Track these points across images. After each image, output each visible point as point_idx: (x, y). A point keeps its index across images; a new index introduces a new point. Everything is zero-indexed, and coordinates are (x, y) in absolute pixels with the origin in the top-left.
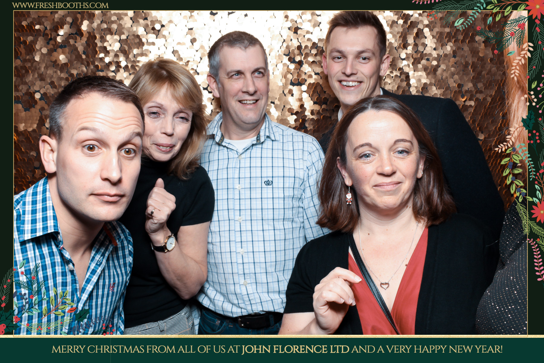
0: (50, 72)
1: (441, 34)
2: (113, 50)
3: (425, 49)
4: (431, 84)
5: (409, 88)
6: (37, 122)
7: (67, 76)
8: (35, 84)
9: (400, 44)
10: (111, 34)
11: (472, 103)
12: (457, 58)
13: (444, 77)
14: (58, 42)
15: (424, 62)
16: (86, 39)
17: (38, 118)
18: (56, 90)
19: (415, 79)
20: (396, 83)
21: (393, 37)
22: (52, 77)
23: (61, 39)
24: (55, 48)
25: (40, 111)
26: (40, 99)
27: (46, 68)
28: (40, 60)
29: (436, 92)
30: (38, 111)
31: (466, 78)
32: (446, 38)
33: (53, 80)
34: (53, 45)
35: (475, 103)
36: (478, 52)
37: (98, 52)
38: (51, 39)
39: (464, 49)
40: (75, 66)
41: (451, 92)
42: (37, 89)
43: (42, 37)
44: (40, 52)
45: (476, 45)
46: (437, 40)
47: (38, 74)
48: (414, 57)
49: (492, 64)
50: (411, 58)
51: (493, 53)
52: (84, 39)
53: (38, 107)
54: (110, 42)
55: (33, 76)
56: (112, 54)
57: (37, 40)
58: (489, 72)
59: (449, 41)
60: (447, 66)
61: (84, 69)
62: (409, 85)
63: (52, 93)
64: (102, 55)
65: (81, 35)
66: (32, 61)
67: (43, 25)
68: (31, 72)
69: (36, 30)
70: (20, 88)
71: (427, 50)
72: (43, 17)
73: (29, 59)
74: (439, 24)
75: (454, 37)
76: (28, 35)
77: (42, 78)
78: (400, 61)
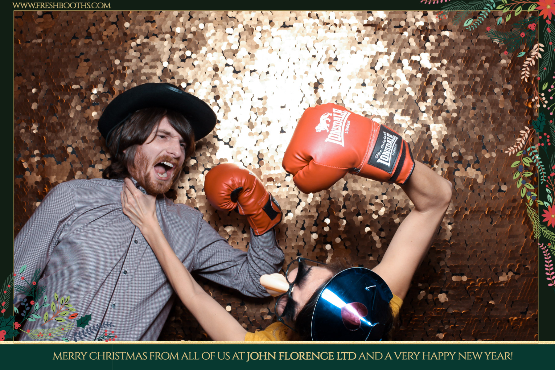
0: (82, 128)
1: (460, 86)
3: (444, 102)
4: (452, 136)
5: (430, 140)
6: (68, 174)
8: (68, 139)
9: (420, 97)
11: (494, 155)
12: (477, 110)
13: (464, 129)
14: (92, 100)
15: (444, 114)
17: (69, 171)
18: (86, 145)
19: (436, 131)
20: (417, 135)
21: (412, 90)
22: (85, 132)
23: (94, 96)
24: (88, 105)
25: (71, 164)
26: (72, 153)
27: (79, 124)
28: (74, 117)
29: (457, 144)
30: (68, 164)
31: (486, 130)
32: (464, 91)
33: (84, 135)
34: (86, 102)
35: (496, 154)
36: (498, 104)
38: (85, 97)
39: (484, 101)
41: (472, 144)
42: (70, 144)
43: (77, 96)
44: (74, 109)
45: (495, 97)
46: (456, 93)
47: (71, 129)
48: (434, 109)
49: (512, 115)
50: (431, 110)
51: (513, 105)
53: (69, 160)
55: (67, 131)
57: (73, 98)
58: (510, 123)
59: (467, 94)
60: (467, 118)
62: (430, 138)
63: (83, 147)
65: (113, 93)
66: (67, 118)
67: (79, 85)
68: (66, 128)
69: (73, 89)
70: (54, 142)
71: (447, 103)
72: (79, 77)
73: (64, 116)
74: (457, 77)
75: (473, 90)
76: (66, 95)
77: (74, 133)
78: (420, 113)
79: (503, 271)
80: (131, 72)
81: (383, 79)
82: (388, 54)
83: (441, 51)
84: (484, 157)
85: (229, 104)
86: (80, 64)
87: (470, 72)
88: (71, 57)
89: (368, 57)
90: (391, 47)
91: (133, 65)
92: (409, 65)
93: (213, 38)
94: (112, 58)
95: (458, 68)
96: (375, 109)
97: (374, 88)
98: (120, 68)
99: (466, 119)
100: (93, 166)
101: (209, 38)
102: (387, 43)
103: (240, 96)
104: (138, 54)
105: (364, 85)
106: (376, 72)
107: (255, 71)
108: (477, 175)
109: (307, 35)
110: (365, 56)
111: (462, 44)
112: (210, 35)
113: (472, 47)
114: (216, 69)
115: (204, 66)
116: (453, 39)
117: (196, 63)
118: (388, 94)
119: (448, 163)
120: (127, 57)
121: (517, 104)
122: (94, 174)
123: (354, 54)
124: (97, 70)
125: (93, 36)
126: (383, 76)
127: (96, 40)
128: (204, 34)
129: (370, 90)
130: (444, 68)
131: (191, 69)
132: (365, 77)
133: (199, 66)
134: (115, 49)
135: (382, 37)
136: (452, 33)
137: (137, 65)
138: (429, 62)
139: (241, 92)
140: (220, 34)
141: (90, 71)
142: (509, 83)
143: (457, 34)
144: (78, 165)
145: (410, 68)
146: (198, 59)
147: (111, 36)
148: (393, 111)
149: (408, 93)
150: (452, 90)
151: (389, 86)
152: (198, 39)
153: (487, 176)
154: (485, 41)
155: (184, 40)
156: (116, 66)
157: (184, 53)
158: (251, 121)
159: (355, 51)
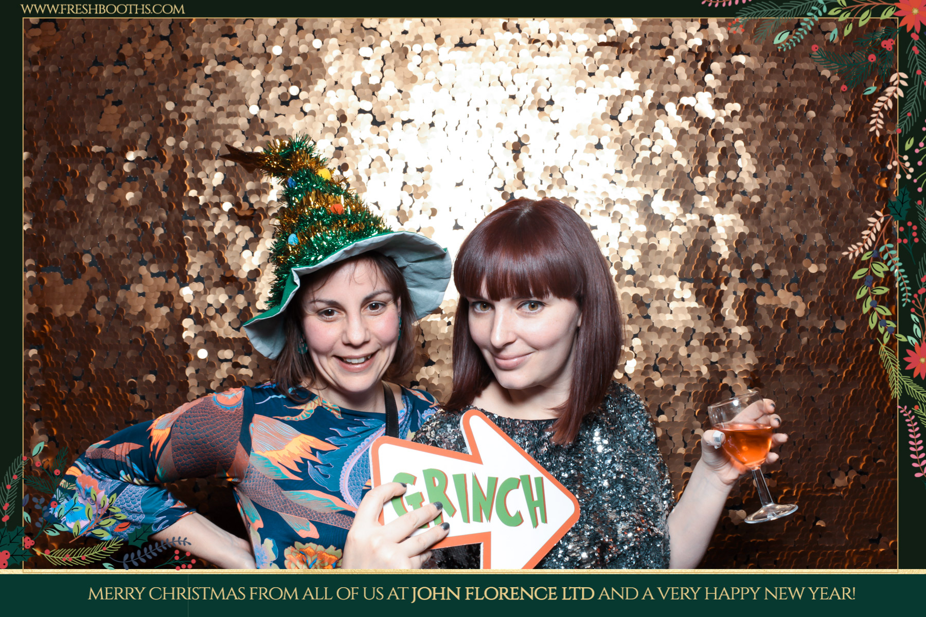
0: (109, 220)
1: (764, 150)
2: (211, 185)
3: (738, 176)
4: (752, 235)
5: (713, 243)
6: (83, 302)
7: (135, 226)
8: (84, 240)
9: (696, 168)
10: (211, 158)
11: (824, 268)
12: (794, 191)
13: (773, 223)
14: (125, 172)
15: (737, 197)
16: (170, 167)
17: (86, 296)
18: (115, 250)
19: (725, 227)
20: (691, 234)
21: (683, 157)
22: (110, 229)
23: (129, 165)
24: (120, 181)
25: (88, 283)
26: (90, 264)
27: (104, 213)
28: (94, 201)
29: (761, 248)
30: (85, 284)
31: (811, 226)
32: (772, 158)
33: (112, 233)
34: (116, 176)
35: (828, 266)
36: (830, 181)
37: (188, 188)
38: (115, 167)
39: (805, 176)
40: (150, 210)
42: (87, 249)
43: (100, 165)
44: (95, 188)
45: (826, 169)
46: (759, 161)
47: (90, 222)
48: (720, 189)
49: (854, 200)
50: (716, 190)
51: (855, 183)
52: (168, 166)
53: (86, 277)
54: (208, 171)
55: (82, 226)
56: (208, 191)
57: (92, 169)
58: (851, 214)
59: (777, 163)
60: (778, 205)
61: (164, 215)
63: (110, 253)
64: (193, 193)
65: (163, 160)
66: (82, 203)
67: (104, 145)
68: (80, 221)
69: (93, 153)
70: (60, 246)
71: (742, 178)
72: (104, 132)
73: (77, 200)
74: (760, 135)
75: (786, 155)
76: (80, 162)
77: (95, 230)
78: (697, 196)
79: (839, 469)
80: (195, 123)
81: (633, 137)
82: (641, 93)
83: (732, 89)
84: (808, 272)
85: (364, 179)
86: (105, 110)
87: (782, 125)
88: (89, 96)
89: (607, 98)
90: (646, 81)
91: (198, 111)
92: (678, 113)
93: (337, 64)
94: (160, 98)
95: (760, 119)
96: (619, 187)
97: (617, 153)
98: (175, 116)
99: (776, 208)
100: (128, 288)
101: (330, 64)
102: (640, 76)
103: (383, 165)
104: (205, 92)
105: (599, 146)
106: (621, 124)
107: (409, 121)
108: (795, 303)
109: (501, 59)
110: (601, 97)
111: (768, 77)
112: (332, 60)
113: (784, 83)
114: (342, 118)
115: (322, 113)
116: (752, 68)
117: (307, 108)
118: (640, 161)
119: (746, 283)
120: (187, 97)
121: (862, 180)
122: (129, 301)
123: (582, 94)
124: (135, 119)
125: (128, 60)
126: (633, 132)
127: (133, 68)
128: (321, 57)
129: (610, 157)
130: (737, 118)
131: (298, 118)
132: (600, 134)
133: (313, 113)
134: (167, 82)
135: (631, 65)
136: (750, 59)
137: (204, 111)
138: (711, 107)
139: (386, 158)
140: (348, 58)
141: (123, 122)
142: (847, 146)
143: (759, 61)
144: (101, 286)
145: (679, 118)
146: (310, 100)
147: (160, 61)
148: (648, 191)
149: (676, 162)
150: (752, 157)
151: (643, 148)
152: (311, 68)
153: (812, 304)
154: (807, 72)
155: (286, 68)
156: (168, 112)
157: (286, 91)
158: (402, 208)
159: (584, 88)
